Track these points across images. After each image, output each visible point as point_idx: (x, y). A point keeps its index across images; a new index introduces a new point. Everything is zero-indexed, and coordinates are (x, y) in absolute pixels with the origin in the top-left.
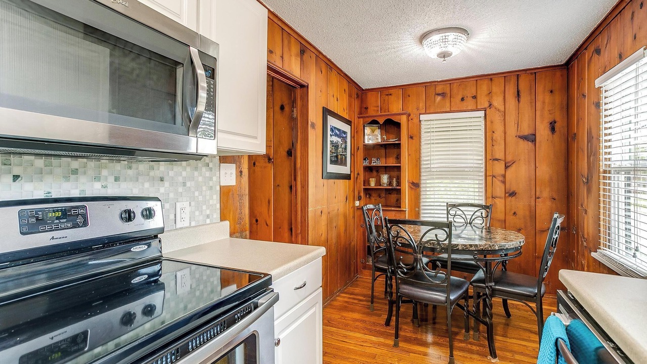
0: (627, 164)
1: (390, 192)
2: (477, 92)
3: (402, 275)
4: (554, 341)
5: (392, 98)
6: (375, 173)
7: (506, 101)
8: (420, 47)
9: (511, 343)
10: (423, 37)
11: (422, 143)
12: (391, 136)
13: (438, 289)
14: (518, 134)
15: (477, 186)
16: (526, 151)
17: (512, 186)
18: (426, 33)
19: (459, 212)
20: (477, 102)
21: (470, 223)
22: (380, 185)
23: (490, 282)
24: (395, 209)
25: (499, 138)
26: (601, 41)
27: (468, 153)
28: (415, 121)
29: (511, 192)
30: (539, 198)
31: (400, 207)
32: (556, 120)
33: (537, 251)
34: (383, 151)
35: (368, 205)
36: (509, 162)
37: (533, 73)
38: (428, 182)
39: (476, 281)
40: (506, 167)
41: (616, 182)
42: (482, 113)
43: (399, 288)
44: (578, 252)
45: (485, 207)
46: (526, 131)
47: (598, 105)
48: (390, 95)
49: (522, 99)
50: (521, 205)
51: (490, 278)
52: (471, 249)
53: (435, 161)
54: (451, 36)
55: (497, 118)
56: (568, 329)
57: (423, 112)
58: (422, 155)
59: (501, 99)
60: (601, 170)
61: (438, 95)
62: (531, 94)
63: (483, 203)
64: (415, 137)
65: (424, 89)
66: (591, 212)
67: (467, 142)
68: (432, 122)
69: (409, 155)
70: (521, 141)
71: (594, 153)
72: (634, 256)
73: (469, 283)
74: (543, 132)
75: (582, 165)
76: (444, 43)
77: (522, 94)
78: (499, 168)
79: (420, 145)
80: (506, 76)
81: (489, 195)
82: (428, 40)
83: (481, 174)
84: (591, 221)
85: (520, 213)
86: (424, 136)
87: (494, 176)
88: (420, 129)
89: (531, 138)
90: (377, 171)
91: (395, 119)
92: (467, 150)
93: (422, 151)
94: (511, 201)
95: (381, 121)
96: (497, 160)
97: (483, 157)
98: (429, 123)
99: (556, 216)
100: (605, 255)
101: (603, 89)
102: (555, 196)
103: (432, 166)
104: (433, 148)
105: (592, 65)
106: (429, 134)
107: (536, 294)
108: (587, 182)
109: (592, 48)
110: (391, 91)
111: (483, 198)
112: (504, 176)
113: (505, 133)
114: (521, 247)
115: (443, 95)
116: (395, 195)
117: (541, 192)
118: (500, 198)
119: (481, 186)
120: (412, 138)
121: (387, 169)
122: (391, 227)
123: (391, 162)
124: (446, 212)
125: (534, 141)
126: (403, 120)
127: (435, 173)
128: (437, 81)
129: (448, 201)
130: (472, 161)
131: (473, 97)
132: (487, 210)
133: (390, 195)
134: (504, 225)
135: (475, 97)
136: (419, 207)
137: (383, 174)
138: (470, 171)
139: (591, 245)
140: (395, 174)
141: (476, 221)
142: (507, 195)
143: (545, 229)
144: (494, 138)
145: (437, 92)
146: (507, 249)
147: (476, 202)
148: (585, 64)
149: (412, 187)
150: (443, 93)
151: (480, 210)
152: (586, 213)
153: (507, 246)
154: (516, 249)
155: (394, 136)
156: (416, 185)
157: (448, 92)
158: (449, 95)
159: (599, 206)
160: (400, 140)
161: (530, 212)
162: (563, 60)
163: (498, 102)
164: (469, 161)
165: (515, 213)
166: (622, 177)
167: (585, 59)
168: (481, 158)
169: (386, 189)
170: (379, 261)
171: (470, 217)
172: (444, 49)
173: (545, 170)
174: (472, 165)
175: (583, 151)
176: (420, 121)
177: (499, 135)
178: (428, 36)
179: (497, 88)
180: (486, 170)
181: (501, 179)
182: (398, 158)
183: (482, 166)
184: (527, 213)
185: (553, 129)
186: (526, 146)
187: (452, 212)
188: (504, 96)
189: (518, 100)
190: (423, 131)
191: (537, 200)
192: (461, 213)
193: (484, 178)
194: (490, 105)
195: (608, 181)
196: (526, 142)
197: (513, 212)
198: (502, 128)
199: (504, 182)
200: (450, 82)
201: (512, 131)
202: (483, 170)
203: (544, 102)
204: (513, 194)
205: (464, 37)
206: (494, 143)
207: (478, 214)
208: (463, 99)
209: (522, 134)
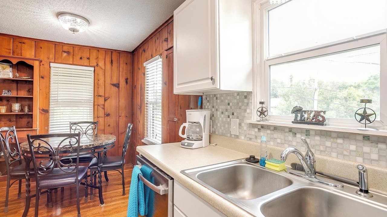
0: (153, 100)
1: (22, 117)
2: (90, 56)
3: (42, 174)
4: (137, 177)
5: (25, 46)
6: (5, 102)
7: (106, 64)
8: (56, 19)
9: (110, 193)
10: (59, 14)
11: (51, 82)
12: (23, 74)
13: (70, 176)
14: (111, 83)
15: (89, 111)
16: (115, 92)
17: (108, 111)
18: (62, 12)
19: (78, 127)
20: (90, 62)
21: (85, 133)
22: (11, 111)
23: (101, 163)
24: (27, 129)
25: (101, 84)
26: (146, 46)
27: (84, 91)
28: (46, 66)
29: (107, 114)
30: (120, 116)
31: (32, 128)
32: (128, 78)
33: (119, 144)
34: (14, 85)
35: (2, 128)
36: (106, 98)
37: (119, 52)
38: (55, 109)
39: (92, 166)
40: (105, 100)
41: (150, 108)
42: (92, 69)
43: (39, 184)
44: (136, 141)
45: (94, 123)
46: (115, 82)
47: (144, 74)
48: (24, 43)
49: (114, 65)
50: (111, 120)
51: (100, 161)
52: (90, 147)
53: (61, 95)
54: (79, 20)
55: (101, 73)
56: (141, 170)
57: (53, 61)
58: (51, 90)
59: (103, 62)
60: (145, 103)
61: (65, 52)
62: (117, 62)
63: (92, 120)
64: (46, 77)
65: (54, 46)
66: (141, 122)
67: (83, 84)
68: (59, 69)
69: (40, 90)
70: (113, 87)
71: (143, 95)
72: (156, 138)
73: (88, 168)
74: (122, 83)
75: (138, 101)
76: (74, 23)
77: (113, 62)
78: (101, 101)
79: (50, 84)
80: (106, 50)
81: (96, 116)
82: (63, 17)
83: (91, 104)
84: (141, 126)
85: (112, 125)
86: (53, 78)
87: (98, 105)
88: (50, 73)
89: (117, 86)
90: (8, 101)
91: (29, 62)
92: (83, 89)
93: (51, 88)
94: (107, 119)
95: (15, 62)
96: (100, 96)
97: (93, 94)
98: (57, 69)
99: (129, 125)
100: (146, 140)
101: (147, 68)
102: (127, 115)
103: (59, 98)
104: (60, 86)
105: (142, 56)
106: (57, 77)
107: (122, 164)
108: (140, 108)
109: (142, 49)
110: (24, 41)
111: (92, 118)
112: (104, 105)
113: (105, 82)
114: (114, 142)
115: (68, 53)
116: (26, 119)
117: (121, 113)
118: (102, 117)
119: (91, 111)
120: (42, 78)
121: (17, 99)
122: (33, 141)
123: (23, 94)
124: (69, 128)
125: (118, 87)
126: (36, 64)
127: (61, 103)
128: (64, 43)
129: (70, 121)
130: (86, 96)
131: (87, 58)
132: (95, 124)
133: (20, 119)
134: (104, 132)
135: (88, 59)
136: (48, 126)
137: (14, 103)
138: (84, 102)
139: (141, 137)
140: (26, 103)
141: (88, 132)
142: (105, 115)
143: (123, 132)
144: (99, 84)
145: (64, 50)
146: (109, 144)
147: (88, 120)
148: (140, 55)
149: (42, 112)
150: (68, 52)
151: (91, 125)
152: (139, 122)
153: (109, 143)
154: (113, 143)
155: (26, 75)
156: (45, 111)
157: (72, 51)
158: (72, 54)
159: (144, 119)
160: (32, 78)
161: (116, 123)
162: (131, 50)
163: (101, 64)
164: (84, 96)
165: (109, 125)
166: (151, 106)
167: (140, 52)
168: (91, 94)
169: (17, 115)
170: (15, 170)
171: (85, 130)
172: (74, 27)
173: (123, 102)
174: (86, 99)
175: (139, 94)
176: (50, 67)
177: (101, 82)
178: (63, 15)
179: (101, 57)
180: (94, 101)
181: (102, 107)
182: (31, 91)
183: (92, 99)
184: (115, 124)
185: (127, 82)
186: (114, 89)
187: (74, 128)
188: (105, 61)
189: (112, 65)
190: (52, 74)
191: (120, 117)
192: (80, 127)
193: (93, 106)
194: (97, 65)
195: (147, 108)
196: (115, 87)
197: (108, 125)
198: (103, 79)
199: (104, 109)
200: (74, 46)
201: (108, 81)
202: (93, 101)
203: (123, 68)
204: (108, 115)
205: (86, 23)
206: (99, 87)
207: (90, 127)
208: (81, 58)
209: (113, 83)
